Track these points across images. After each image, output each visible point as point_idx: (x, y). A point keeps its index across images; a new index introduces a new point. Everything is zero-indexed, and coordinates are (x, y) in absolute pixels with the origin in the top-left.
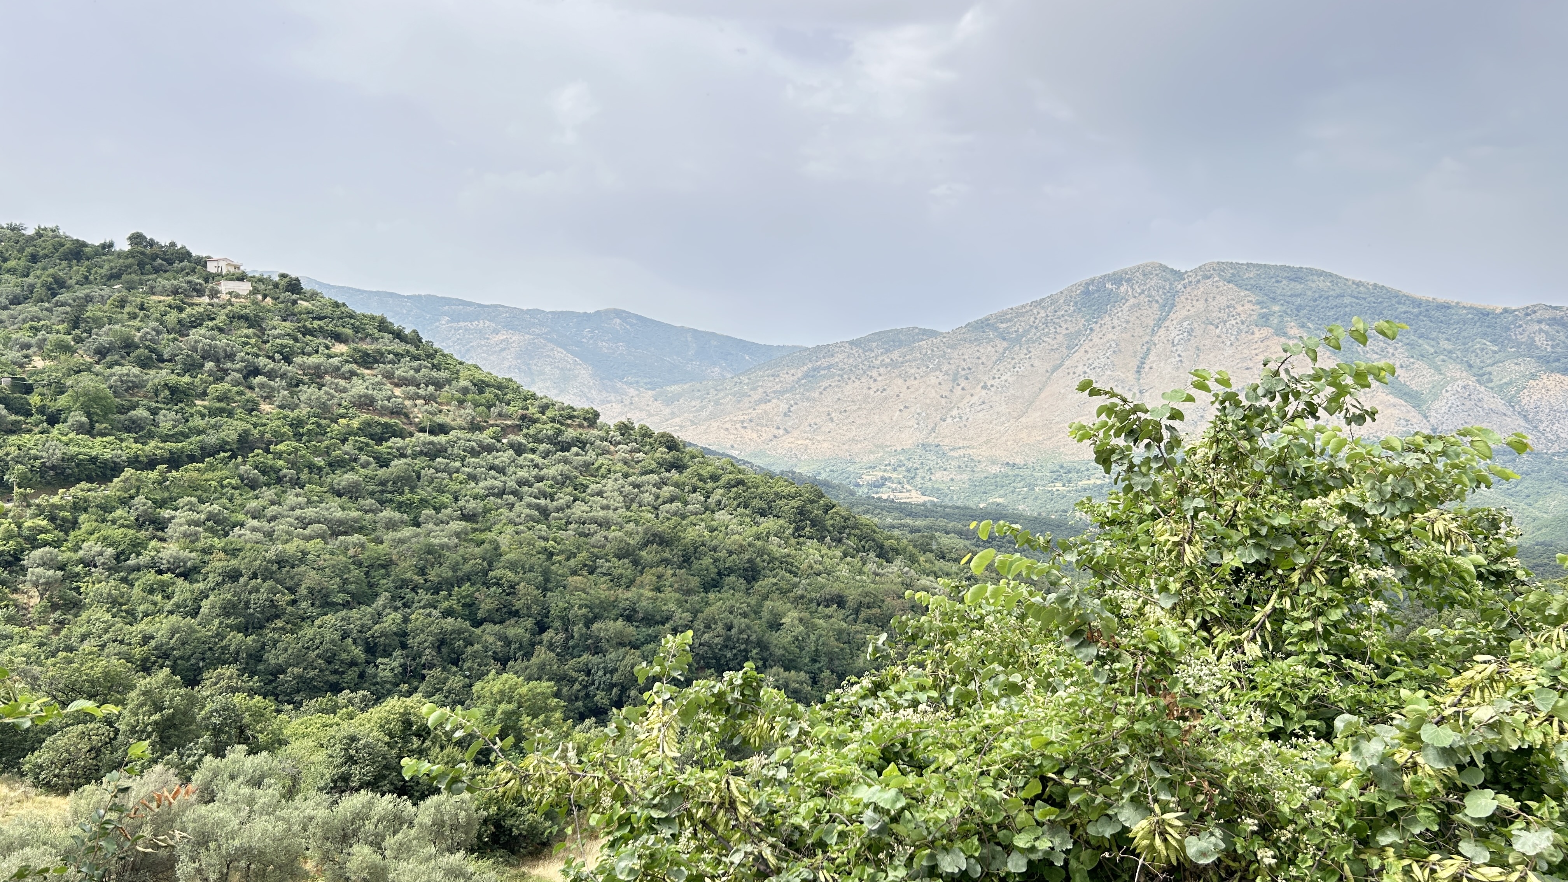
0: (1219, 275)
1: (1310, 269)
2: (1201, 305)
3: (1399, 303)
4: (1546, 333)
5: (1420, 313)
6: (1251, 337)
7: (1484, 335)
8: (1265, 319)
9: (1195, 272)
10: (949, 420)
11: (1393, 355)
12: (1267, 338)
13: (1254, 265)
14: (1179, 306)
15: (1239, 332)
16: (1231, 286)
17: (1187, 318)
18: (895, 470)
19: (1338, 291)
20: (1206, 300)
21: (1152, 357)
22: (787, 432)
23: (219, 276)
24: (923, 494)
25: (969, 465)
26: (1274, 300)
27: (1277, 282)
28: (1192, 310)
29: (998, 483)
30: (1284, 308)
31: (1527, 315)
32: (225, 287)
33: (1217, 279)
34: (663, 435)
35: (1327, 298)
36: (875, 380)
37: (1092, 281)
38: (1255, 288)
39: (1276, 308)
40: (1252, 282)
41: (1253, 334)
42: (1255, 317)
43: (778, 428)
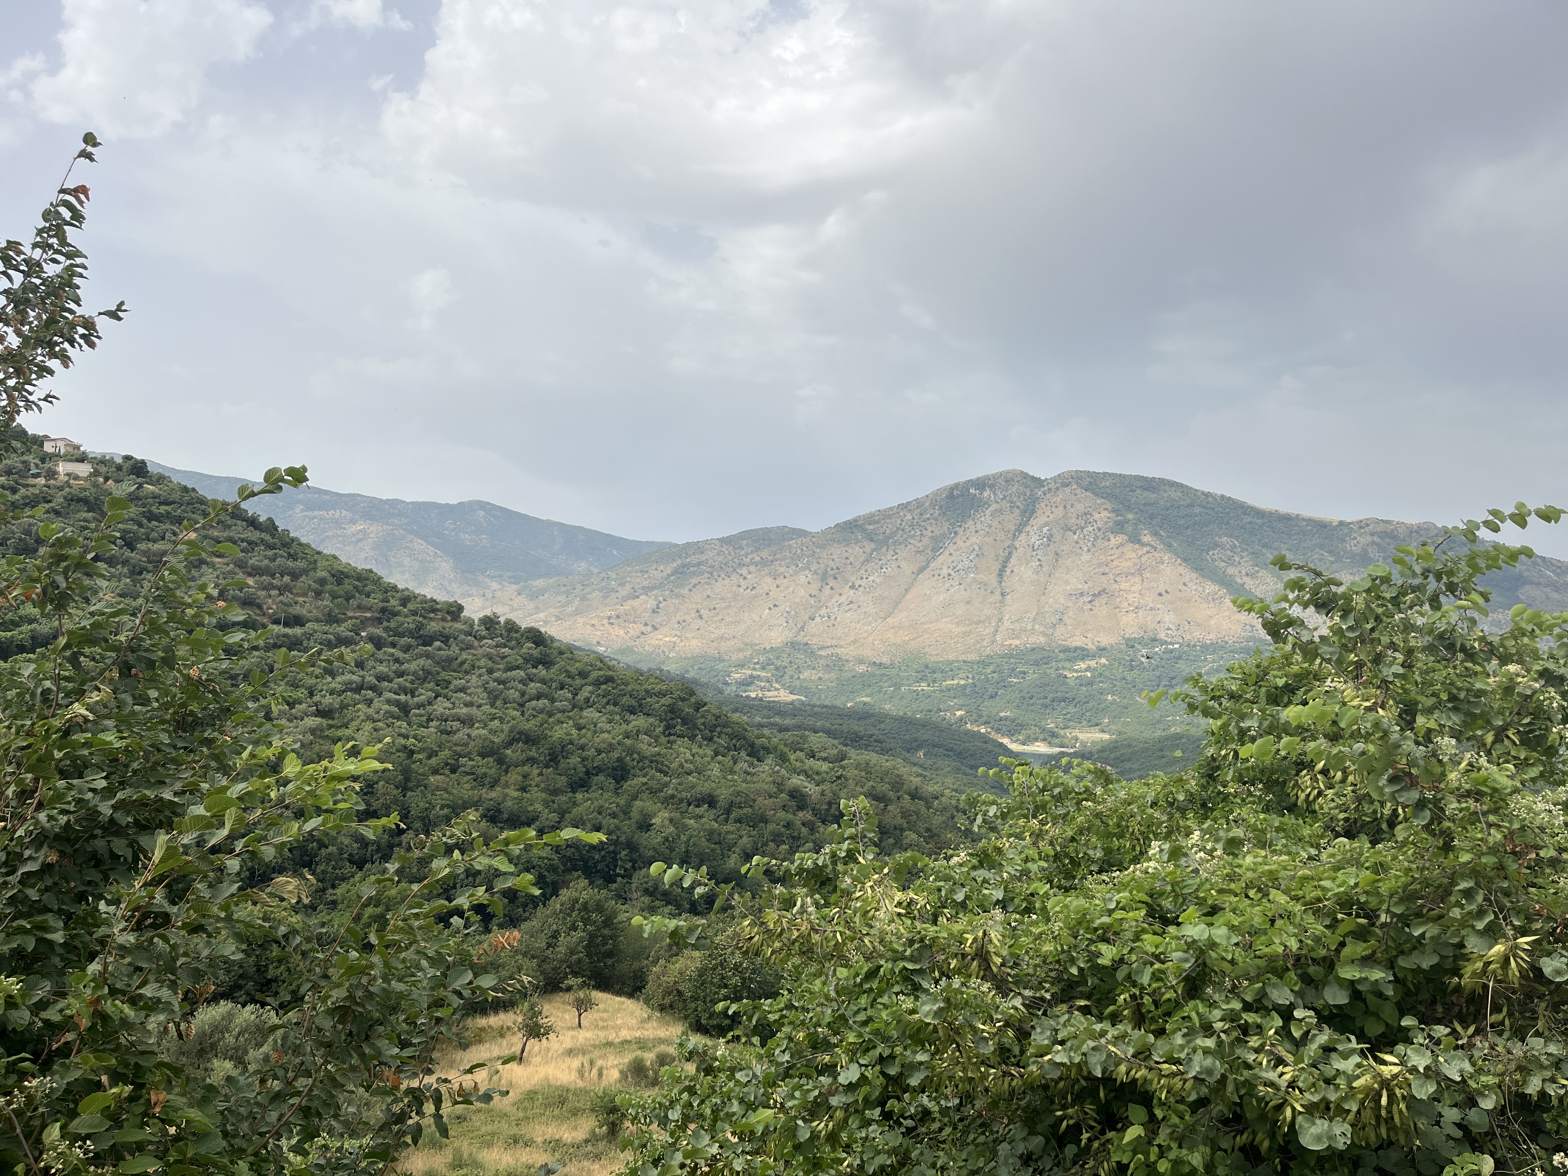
0: (1077, 483)
1: (1163, 480)
2: (1059, 512)
3: (1245, 514)
4: (1378, 545)
5: (1264, 524)
6: (1106, 543)
7: (1322, 546)
8: (1119, 527)
9: (1054, 479)
10: (818, 619)
11: (1239, 563)
12: (1121, 545)
13: (1110, 475)
14: (1039, 512)
15: (1096, 538)
16: (1088, 494)
17: (1046, 524)
18: (763, 668)
19: (1188, 501)
20: (1065, 507)
21: (1013, 561)
22: (655, 628)
23: (57, 456)
24: (791, 693)
25: (837, 663)
26: (1129, 509)
27: (1132, 491)
28: (1051, 517)
29: (865, 682)
30: (1137, 516)
31: (1361, 527)
32: (62, 468)
33: (1075, 487)
34: (530, 630)
35: (1178, 507)
36: (745, 578)
37: (957, 486)
38: (1109, 496)
39: (1130, 516)
40: (1108, 490)
41: (1109, 540)
42: (1111, 524)
43: (646, 625)
